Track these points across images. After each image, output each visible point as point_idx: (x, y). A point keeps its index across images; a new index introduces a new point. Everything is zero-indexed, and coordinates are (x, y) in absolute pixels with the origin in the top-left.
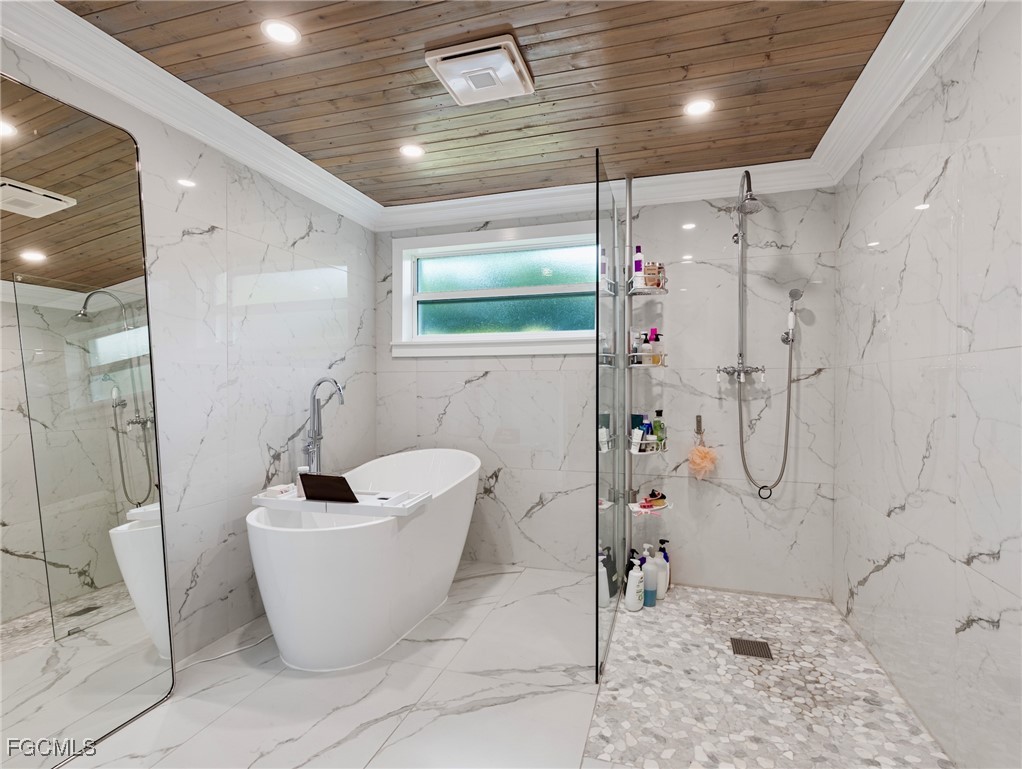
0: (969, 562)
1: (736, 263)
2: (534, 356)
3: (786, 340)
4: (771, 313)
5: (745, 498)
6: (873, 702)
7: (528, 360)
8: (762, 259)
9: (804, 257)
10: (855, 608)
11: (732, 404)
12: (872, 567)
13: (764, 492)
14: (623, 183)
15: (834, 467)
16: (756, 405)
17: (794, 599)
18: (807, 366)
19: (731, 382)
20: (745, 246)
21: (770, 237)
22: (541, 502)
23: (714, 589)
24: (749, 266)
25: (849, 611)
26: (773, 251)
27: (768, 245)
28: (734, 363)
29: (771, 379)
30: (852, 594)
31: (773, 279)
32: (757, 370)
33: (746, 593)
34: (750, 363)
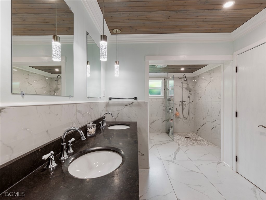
0: (213, 122)
1: (182, 86)
2: (152, 99)
3: (188, 97)
4: (186, 94)
5: (183, 119)
6: (203, 140)
7: (151, 99)
8: (185, 86)
9: (190, 86)
10: (198, 132)
11: (181, 106)
12: (201, 126)
13: (186, 119)
14: (167, 74)
15: (194, 115)
16: (184, 106)
17: (189, 133)
18: (191, 101)
19: (181, 103)
20: (183, 84)
21: (186, 83)
22: (153, 122)
23: (179, 133)
24: (183, 87)
25: (197, 133)
26: (186, 85)
27: (186, 84)
28: (182, 100)
29: (186, 103)
30: (197, 131)
31: (186, 89)
32: (185, 101)
33: (183, 133)
34: (184, 100)
